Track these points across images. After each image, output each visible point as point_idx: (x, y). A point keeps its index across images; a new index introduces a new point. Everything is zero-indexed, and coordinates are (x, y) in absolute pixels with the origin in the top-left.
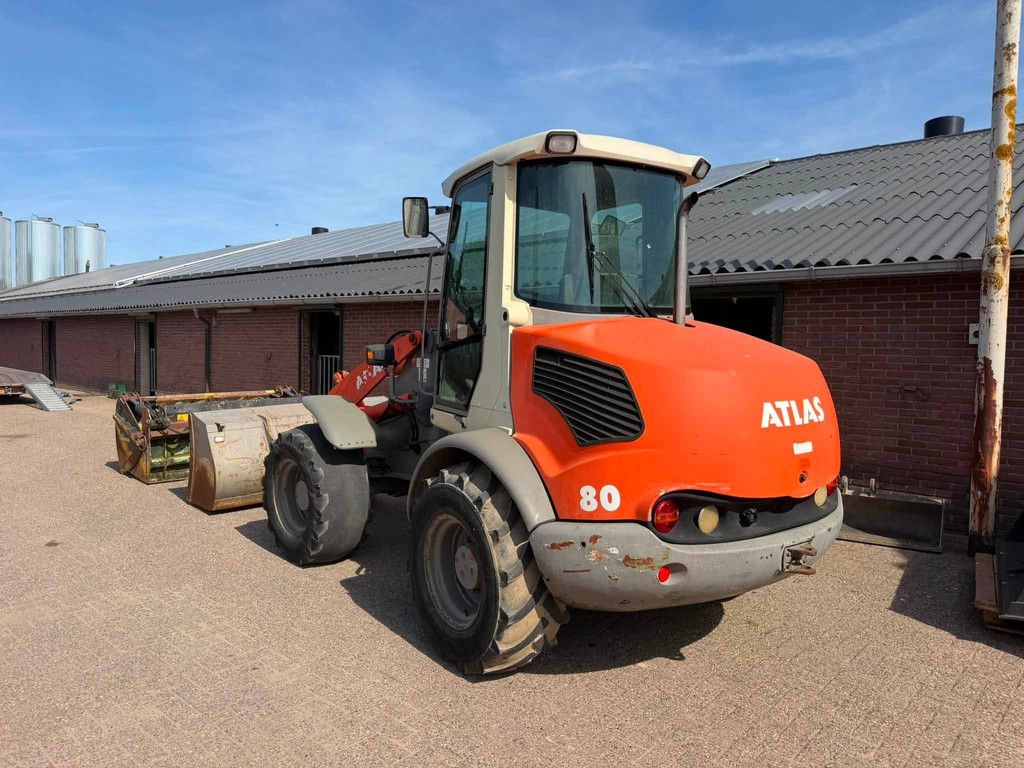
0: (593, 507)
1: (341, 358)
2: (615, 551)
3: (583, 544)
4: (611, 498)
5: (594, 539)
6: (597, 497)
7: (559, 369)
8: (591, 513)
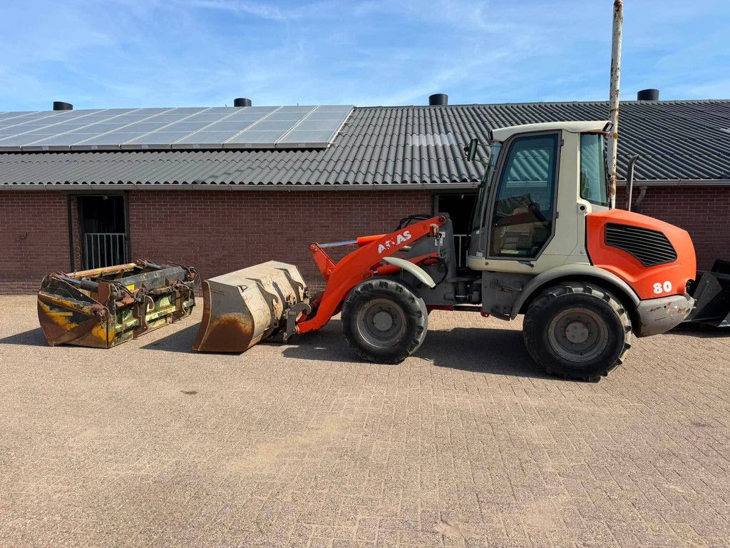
0: (661, 291)
1: (129, 235)
2: (676, 307)
3: (665, 307)
4: (668, 287)
5: (669, 304)
6: (662, 287)
7: (625, 233)
8: (660, 294)
